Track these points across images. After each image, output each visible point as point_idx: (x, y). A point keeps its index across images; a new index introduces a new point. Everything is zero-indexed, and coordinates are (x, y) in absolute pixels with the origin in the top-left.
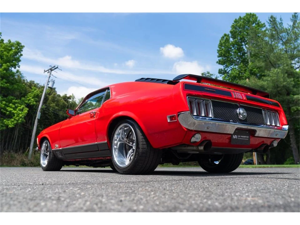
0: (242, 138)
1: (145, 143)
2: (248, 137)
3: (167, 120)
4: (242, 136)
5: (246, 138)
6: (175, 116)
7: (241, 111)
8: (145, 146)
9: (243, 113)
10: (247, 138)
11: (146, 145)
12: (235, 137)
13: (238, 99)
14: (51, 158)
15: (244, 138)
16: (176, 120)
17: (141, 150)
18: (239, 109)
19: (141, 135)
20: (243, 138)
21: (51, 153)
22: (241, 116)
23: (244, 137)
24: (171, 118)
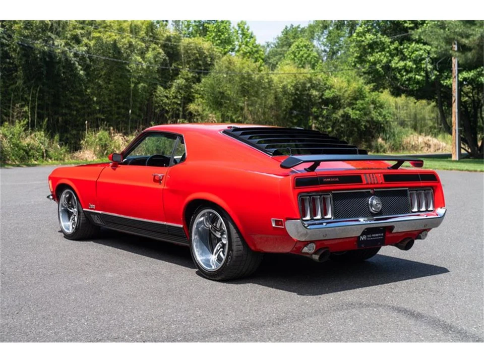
0: (373, 237)
1: (240, 243)
2: (382, 234)
3: (271, 225)
4: (373, 235)
5: (379, 236)
6: (281, 221)
7: (375, 202)
8: (241, 248)
9: (376, 205)
10: (381, 236)
11: (242, 246)
12: (362, 238)
13: (371, 184)
14: (81, 221)
15: (377, 237)
16: (282, 226)
17: (235, 253)
18: (372, 199)
19: (235, 232)
20: (375, 237)
21: (81, 214)
22: (373, 209)
23: (377, 235)
24: (277, 223)
